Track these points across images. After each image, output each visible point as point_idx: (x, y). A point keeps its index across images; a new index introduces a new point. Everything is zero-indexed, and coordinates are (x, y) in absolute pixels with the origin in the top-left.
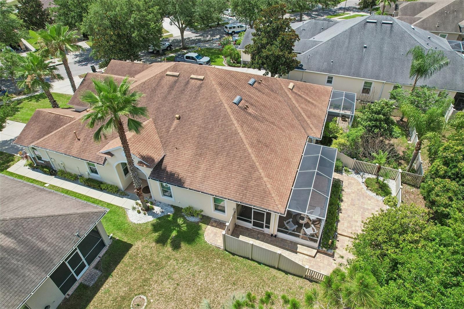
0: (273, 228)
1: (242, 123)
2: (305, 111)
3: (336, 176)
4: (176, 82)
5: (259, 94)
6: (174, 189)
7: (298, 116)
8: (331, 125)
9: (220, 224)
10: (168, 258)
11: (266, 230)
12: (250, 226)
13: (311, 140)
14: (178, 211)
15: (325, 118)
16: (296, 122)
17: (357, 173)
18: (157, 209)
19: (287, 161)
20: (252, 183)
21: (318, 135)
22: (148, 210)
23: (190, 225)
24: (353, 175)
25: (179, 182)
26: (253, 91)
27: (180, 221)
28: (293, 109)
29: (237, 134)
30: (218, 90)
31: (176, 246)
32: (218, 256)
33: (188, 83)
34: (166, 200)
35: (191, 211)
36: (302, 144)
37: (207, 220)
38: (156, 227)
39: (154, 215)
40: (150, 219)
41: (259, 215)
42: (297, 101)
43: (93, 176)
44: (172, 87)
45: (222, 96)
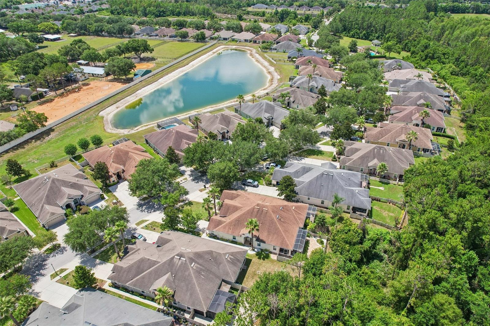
0: (289, 254)
1: (280, 224)
2: (298, 217)
3: (308, 238)
4: (259, 210)
5: (283, 213)
6: (261, 244)
7: (296, 220)
8: (307, 221)
9: (275, 254)
10: (263, 262)
11: (287, 255)
12: (283, 254)
13: (300, 228)
14: (262, 250)
15: (305, 219)
16: (295, 222)
17: (315, 237)
18: (256, 250)
19: (293, 235)
20: (284, 242)
21: (302, 226)
22: (254, 250)
23: (266, 254)
24: (313, 238)
25: (264, 242)
26: (282, 212)
27: (263, 253)
28: (294, 217)
29: (279, 228)
30: (272, 214)
31: (264, 260)
32: (275, 262)
33: (262, 211)
34: (259, 247)
35: (266, 250)
36: (298, 229)
37: (271, 253)
38: (257, 255)
39: (255, 251)
40: (255, 253)
41: (286, 251)
42: (296, 214)
43: (234, 240)
44: (258, 212)
45: (273, 216)
